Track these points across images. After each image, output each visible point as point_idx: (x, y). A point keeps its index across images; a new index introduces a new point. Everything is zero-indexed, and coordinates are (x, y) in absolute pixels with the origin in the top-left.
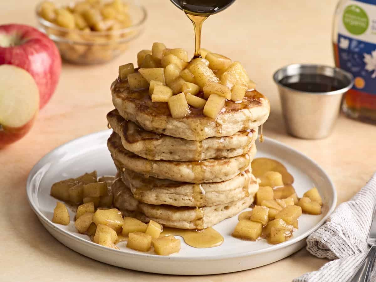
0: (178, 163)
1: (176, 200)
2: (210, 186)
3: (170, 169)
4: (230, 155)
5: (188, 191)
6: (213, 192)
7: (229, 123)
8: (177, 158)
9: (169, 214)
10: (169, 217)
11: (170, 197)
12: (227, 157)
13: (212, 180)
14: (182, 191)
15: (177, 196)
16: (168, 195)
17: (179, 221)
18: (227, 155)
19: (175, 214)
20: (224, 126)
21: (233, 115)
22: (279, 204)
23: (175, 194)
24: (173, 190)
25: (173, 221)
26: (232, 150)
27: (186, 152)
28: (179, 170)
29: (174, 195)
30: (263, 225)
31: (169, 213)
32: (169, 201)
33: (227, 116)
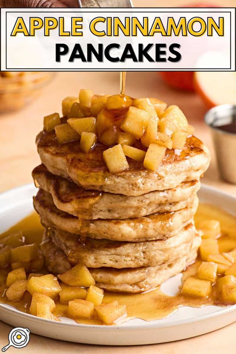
0: (118, 221)
1: (117, 261)
2: (153, 244)
3: (109, 229)
4: (174, 208)
5: (129, 251)
6: (157, 250)
7: (171, 174)
8: (116, 216)
9: (110, 278)
10: (110, 281)
11: (111, 259)
12: (169, 211)
13: (155, 237)
14: (124, 251)
15: (118, 258)
16: (108, 256)
17: (122, 284)
18: (170, 209)
19: (117, 277)
20: (167, 178)
21: (175, 166)
22: (226, 258)
24: (113, 251)
25: (115, 285)
26: (175, 203)
27: (126, 209)
28: (119, 229)
29: (115, 256)
30: (212, 283)
31: (110, 276)
32: (110, 263)
33: (169, 167)
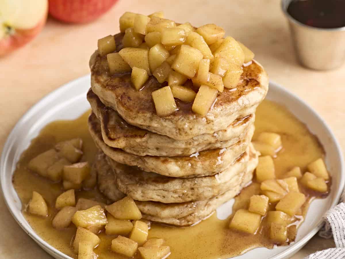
0: (165, 159)
1: (164, 197)
2: (202, 180)
3: (156, 166)
4: (224, 145)
5: (177, 187)
6: (206, 186)
7: (222, 116)
8: (164, 154)
9: (157, 212)
10: (157, 214)
11: (158, 194)
12: (220, 148)
13: (204, 174)
14: (172, 187)
15: (165, 193)
16: (155, 191)
17: (168, 218)
18: (221, 147)
19: (164, 211)
20: (217, 121)
21: (226, 108)
23: (164, 190)
24: (161, 186)
25: (163, 218)
26: (226, 141)
27: (174, 149)
28: (167, 168)
29: (162, 191)
30: (262, 216)
31: (157, 210)
32: (157, 198)
33: (219, 109)
